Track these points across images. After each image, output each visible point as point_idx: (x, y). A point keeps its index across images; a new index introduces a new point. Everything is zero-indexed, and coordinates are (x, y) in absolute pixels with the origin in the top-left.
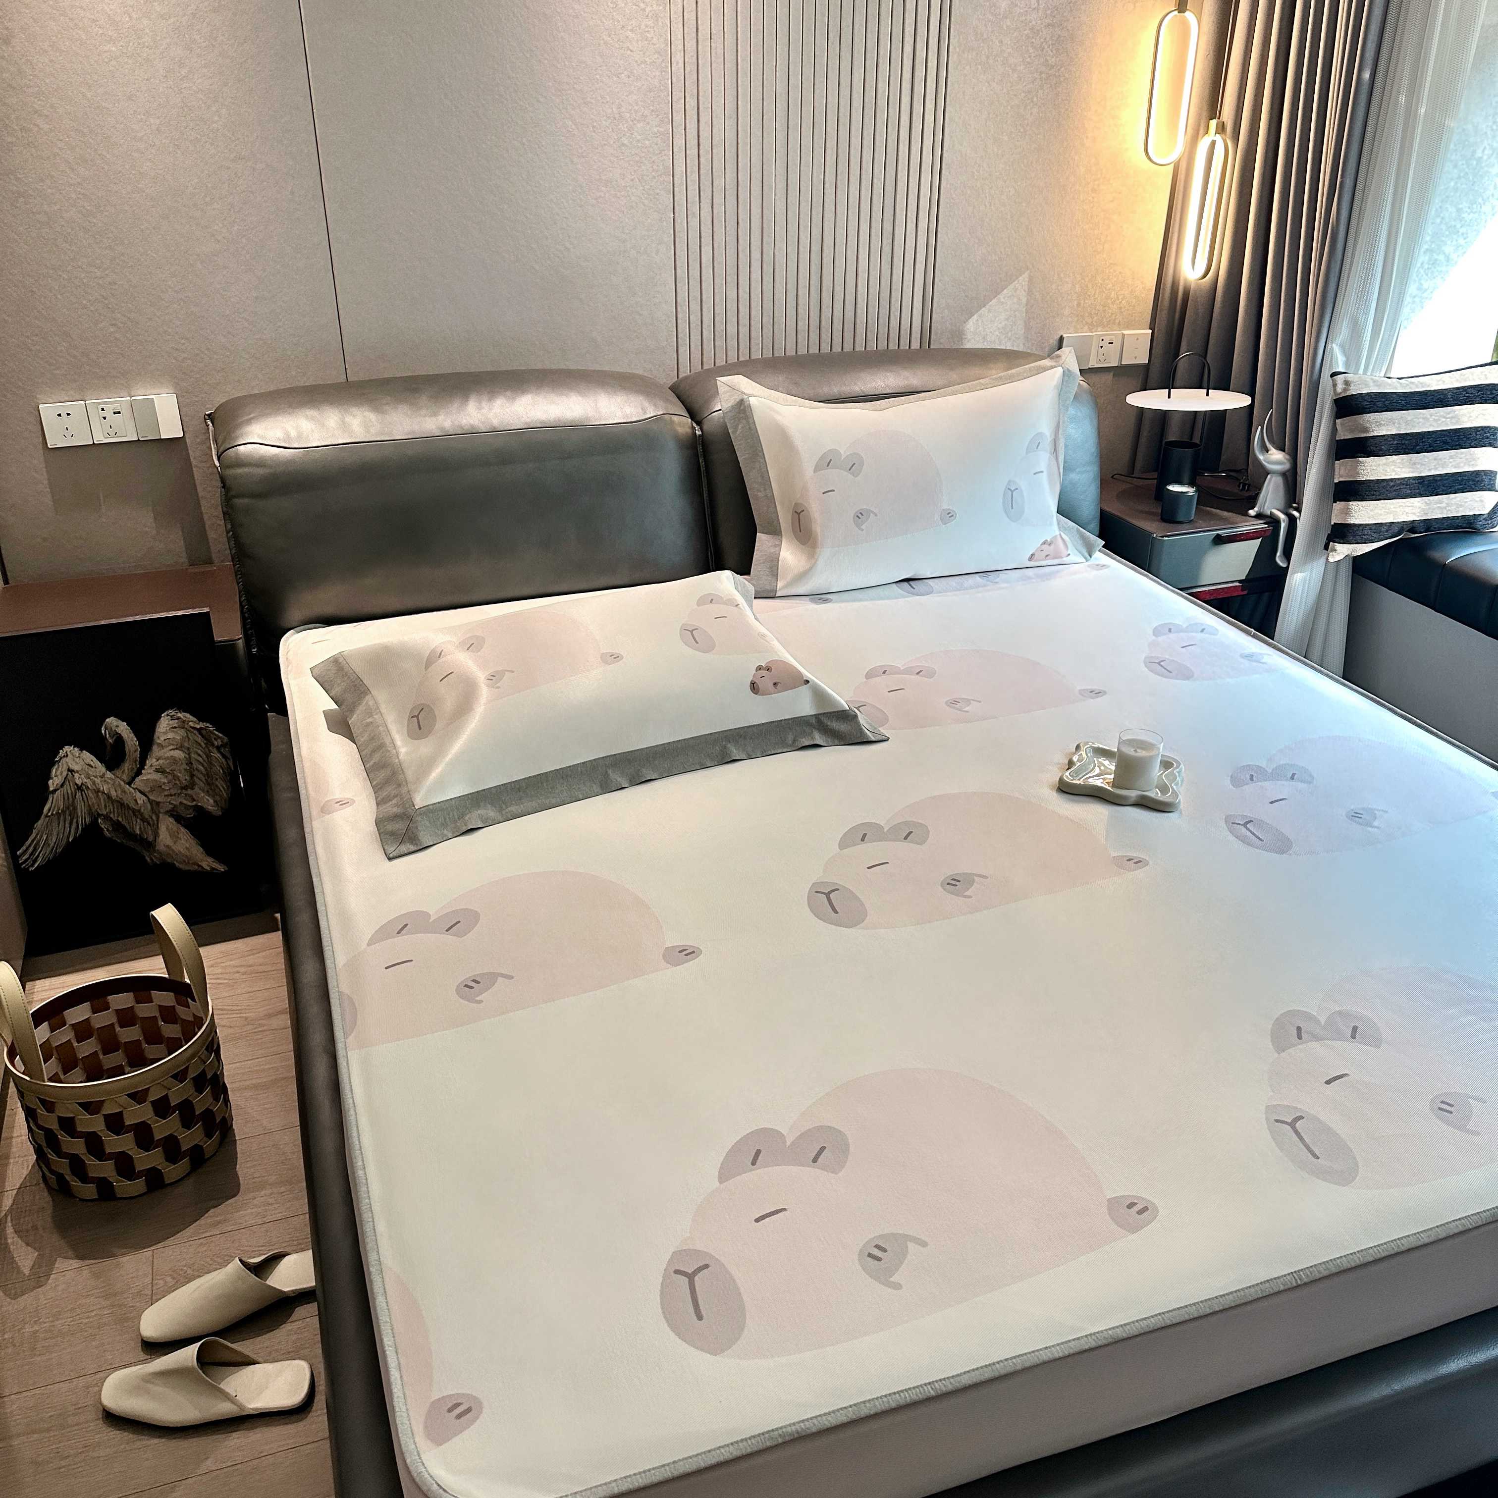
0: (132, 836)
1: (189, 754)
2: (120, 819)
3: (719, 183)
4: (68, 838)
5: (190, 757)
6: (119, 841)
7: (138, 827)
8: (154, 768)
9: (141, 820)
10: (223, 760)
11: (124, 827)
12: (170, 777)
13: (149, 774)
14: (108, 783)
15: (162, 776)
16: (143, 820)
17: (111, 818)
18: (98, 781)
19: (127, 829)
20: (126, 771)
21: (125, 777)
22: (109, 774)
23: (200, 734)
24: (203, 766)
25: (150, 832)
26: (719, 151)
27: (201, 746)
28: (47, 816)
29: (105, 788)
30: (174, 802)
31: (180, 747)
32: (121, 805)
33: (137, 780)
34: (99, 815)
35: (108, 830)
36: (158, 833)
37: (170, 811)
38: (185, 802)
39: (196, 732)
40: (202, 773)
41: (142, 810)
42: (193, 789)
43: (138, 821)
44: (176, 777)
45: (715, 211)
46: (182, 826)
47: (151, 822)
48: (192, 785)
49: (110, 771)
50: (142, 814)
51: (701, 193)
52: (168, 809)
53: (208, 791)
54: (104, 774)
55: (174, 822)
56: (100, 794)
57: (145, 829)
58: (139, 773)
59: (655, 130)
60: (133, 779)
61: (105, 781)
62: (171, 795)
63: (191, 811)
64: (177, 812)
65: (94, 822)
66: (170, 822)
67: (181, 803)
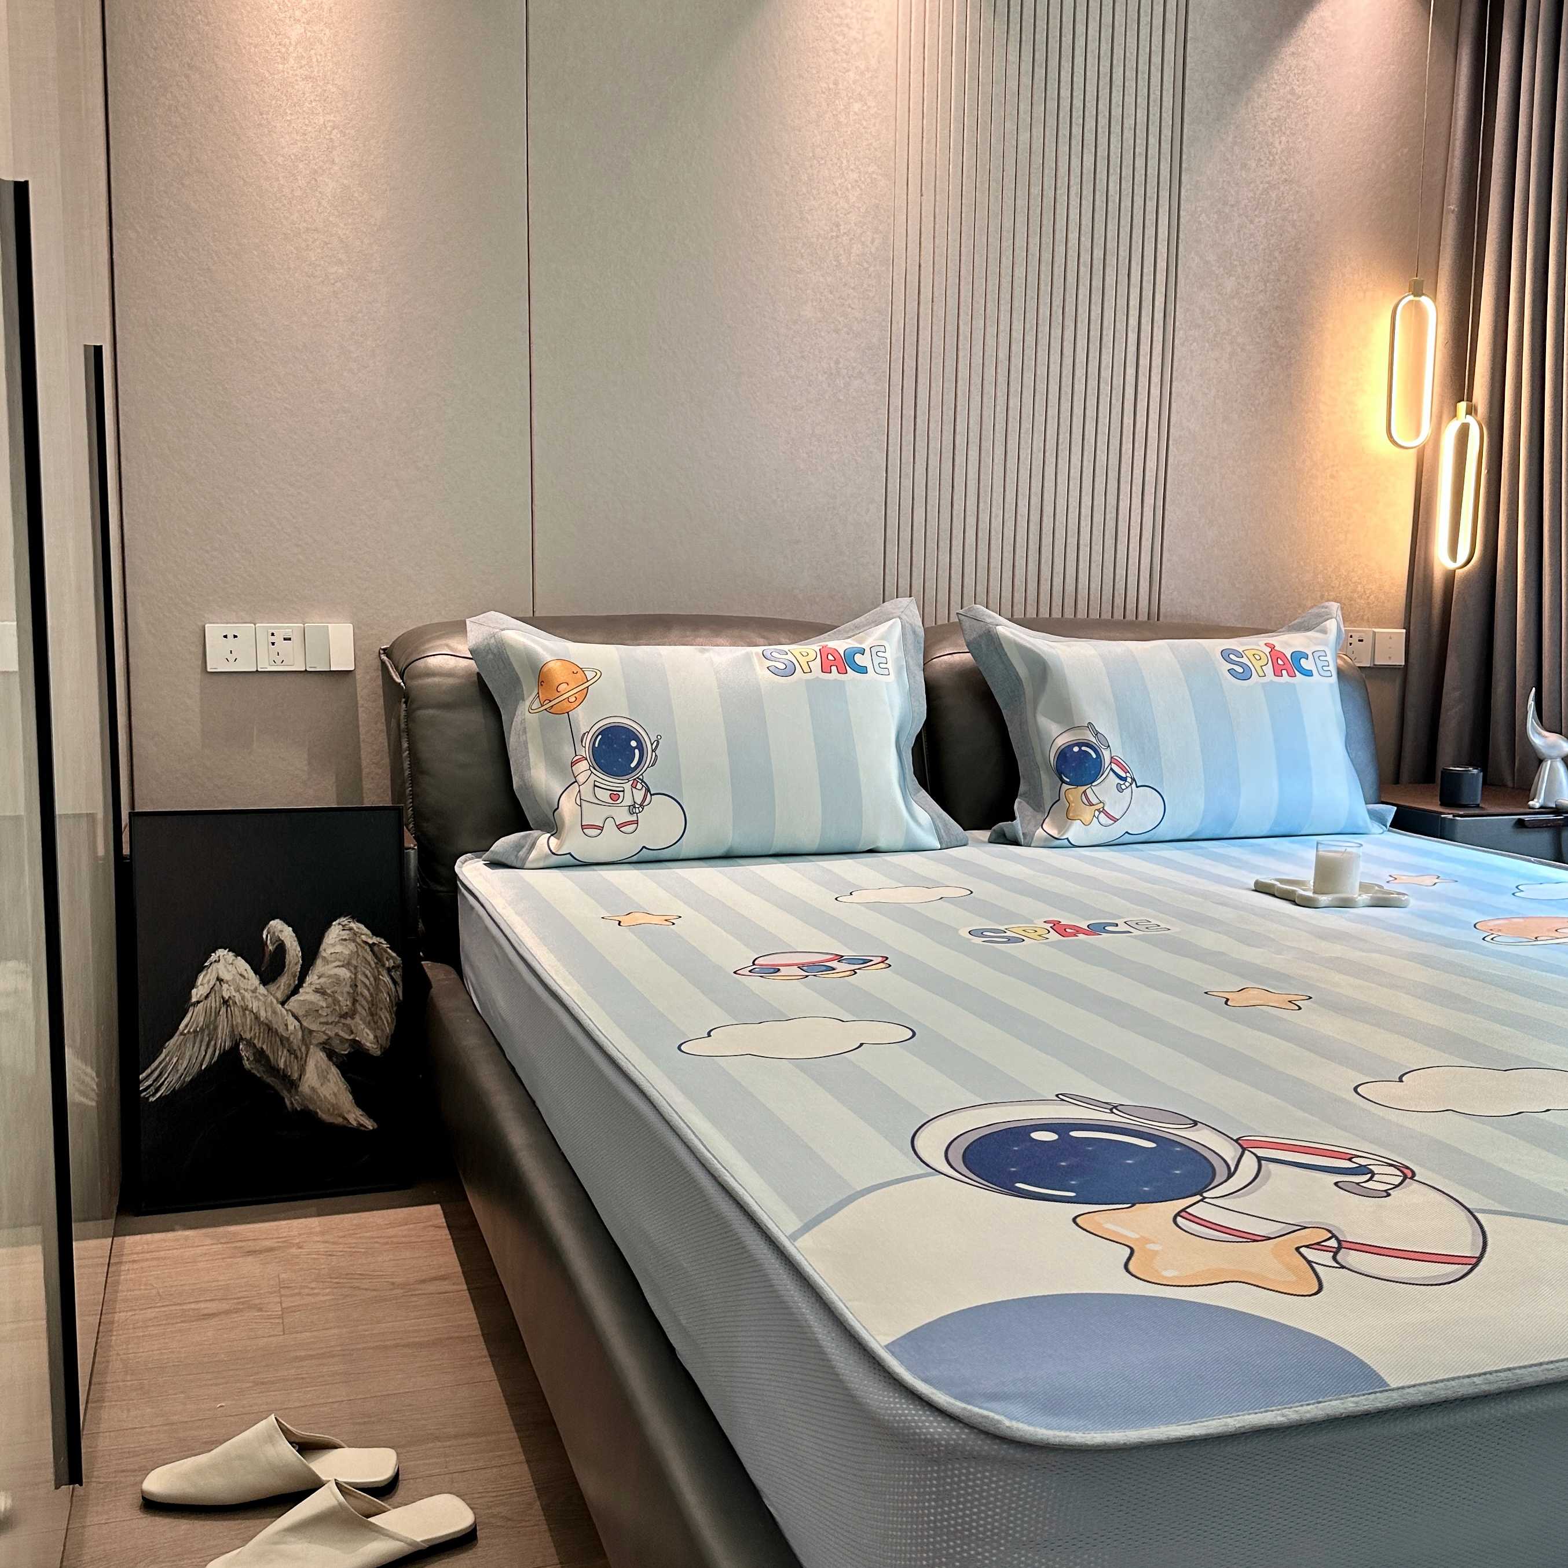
0: (273, 1070)
1: (355, 974)
2: (265, 1047)
3: (935, 445)
4: (201, 1065)
5: (355, 978)
6: (258, 1075)
7: (283, 1060)
8: (313, 987)
9: (288, 1051)
10: (392, 986)
11: (267, 1058)
12: (330, 1000)
13: (307, 994)
14: (259, 1000)
15: (320, 998)
16: (291, 1052)
17: (254, 1044)
18: (248, 995)
19: (270, 1060)
20: (282, 987)
21: (279, 995)
22: (262, 989)
23: (372, 950)
24: (369, 990)
25: (296, 1068)
26: (936, 414)
27: (370, 965)
28: (182, 1034)
29: (255, 1006)
30: (329, 1033)
31: (347, 965)
32: (269, 1028)
33: (293, 999)
34: (241, 1039)
35: (248, 1059)
36: (304, 1069)
37: (324, 1043)
38: (342, 1034)
39: (367, 947)
40: (365, 998)
41: (291, 1039)
42: (353, 1018)
43: (285, 1052)
44: (336, 1002)
45: (930, 474)
46: (334, 1064)
47: (299, 1055)
48: (351, 1014)
49: (264, 986)
50: (290, 1043)
51: (916, 454)
52: (321, 1041)
53: (369, 1023)
54: (256, 988)
55: (326, 1059)
56: (247, 1012)
57: (290, 1062)
58: (295, 991)
59: (872, 387)
60: (288, 998)
61: (256, 997)
62: (327, 1023)
63: (347, 1045)
64: (330, 1045)
65: (235, 1048)
66: (322, 1058)
67: (337, 1035)
